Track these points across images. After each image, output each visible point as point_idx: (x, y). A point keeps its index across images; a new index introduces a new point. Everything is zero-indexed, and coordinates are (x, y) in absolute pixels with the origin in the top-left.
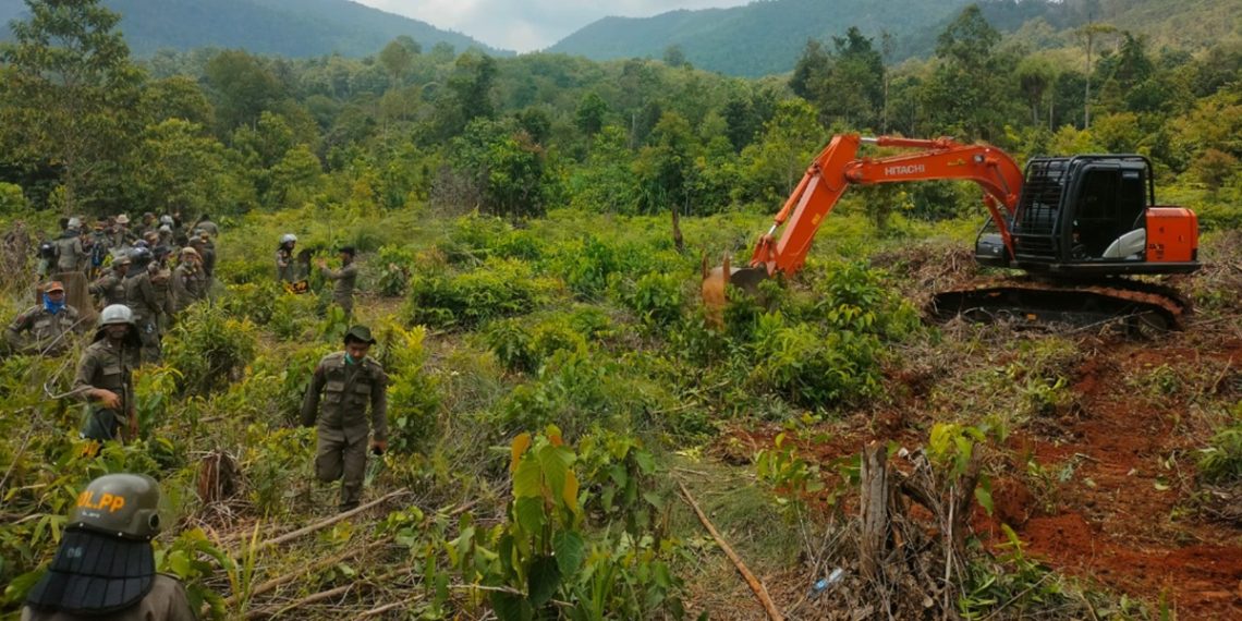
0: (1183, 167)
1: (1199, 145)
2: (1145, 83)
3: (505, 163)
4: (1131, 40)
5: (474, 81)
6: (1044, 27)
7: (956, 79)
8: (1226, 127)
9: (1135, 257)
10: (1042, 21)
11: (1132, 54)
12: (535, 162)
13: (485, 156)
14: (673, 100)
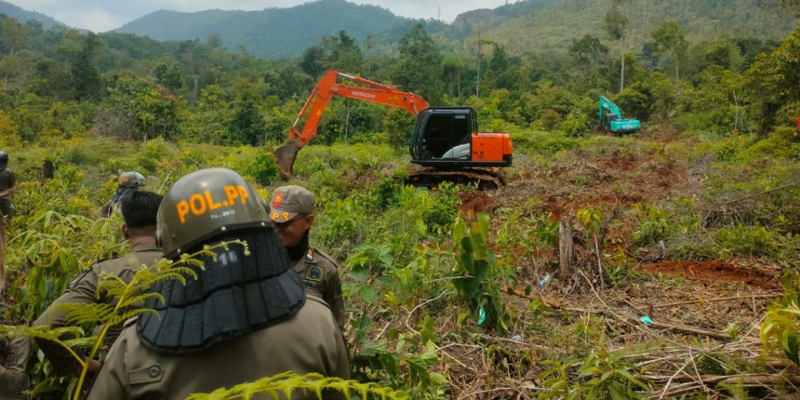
0: (532, 119)
1: (540, 107)
2: (505, 73)
3: (151, 107)
4: (498, 49)
5: (82, 50)
6: (443, 38)
7: (410, 66)
8: (553, 97)
9: (466, 158)
10: (442, 35)
11: (498, 56)
12: (172, 107)
13: (132, 101)
14: (221, 70)
